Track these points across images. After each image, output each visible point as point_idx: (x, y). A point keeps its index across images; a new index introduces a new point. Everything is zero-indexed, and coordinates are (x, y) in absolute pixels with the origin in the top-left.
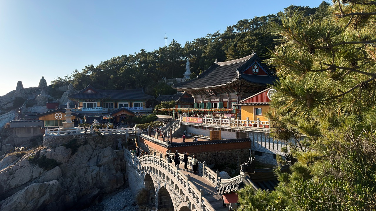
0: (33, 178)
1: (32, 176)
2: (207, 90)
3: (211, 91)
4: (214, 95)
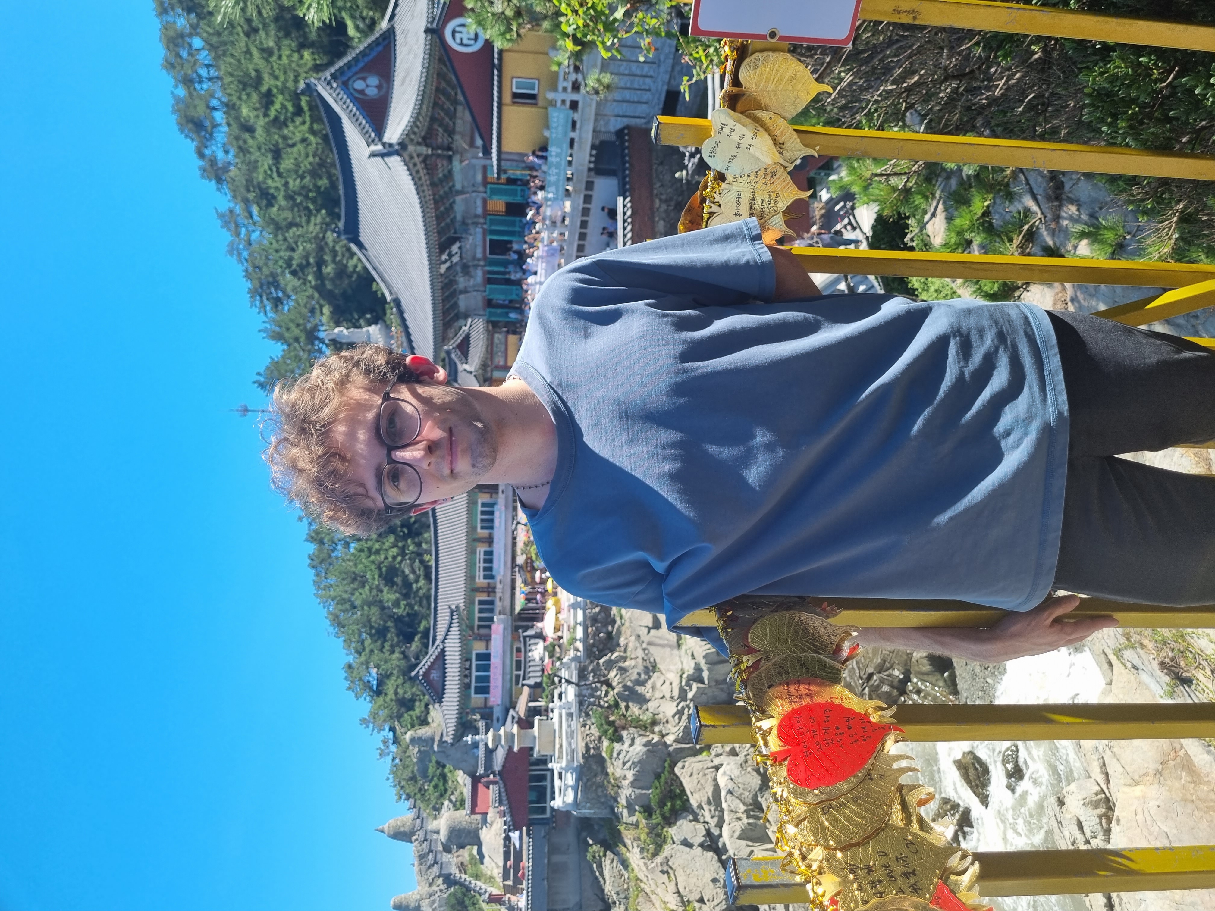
0: (707, 841)
1: (702, 846)
2: (443, 272)
3: (444, 257)
4: (460, 248)
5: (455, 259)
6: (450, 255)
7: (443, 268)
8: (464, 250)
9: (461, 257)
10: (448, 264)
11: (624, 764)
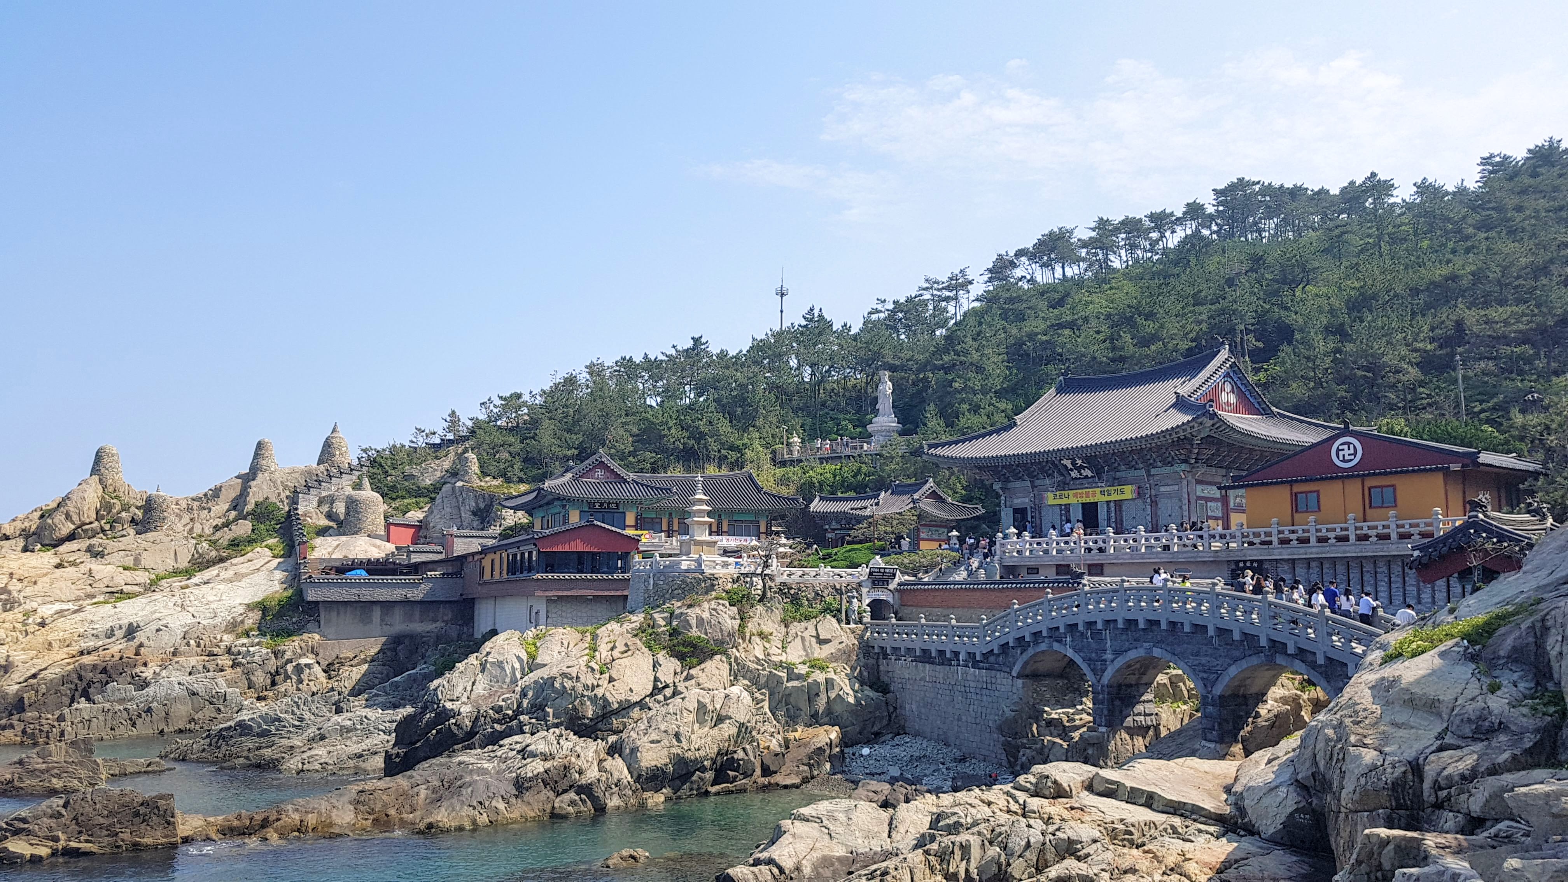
0: (660, 686)
1: (656, 679)
2: (1064, 462)
3: (1079, 462)
4: (1086, 477)
5: (1074, 474)
6: (1079, 469)
7: (1068, 463)
8: (1084, 481)
9: (1076, 478)
10: (1070, 466)
11: (714, 610)
